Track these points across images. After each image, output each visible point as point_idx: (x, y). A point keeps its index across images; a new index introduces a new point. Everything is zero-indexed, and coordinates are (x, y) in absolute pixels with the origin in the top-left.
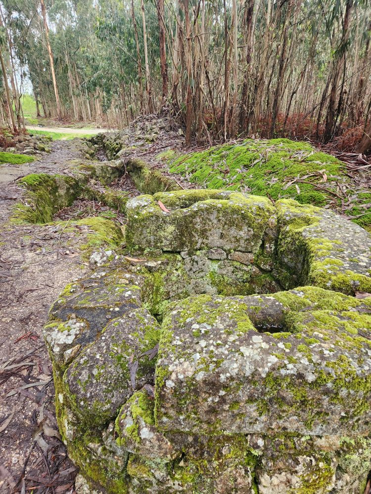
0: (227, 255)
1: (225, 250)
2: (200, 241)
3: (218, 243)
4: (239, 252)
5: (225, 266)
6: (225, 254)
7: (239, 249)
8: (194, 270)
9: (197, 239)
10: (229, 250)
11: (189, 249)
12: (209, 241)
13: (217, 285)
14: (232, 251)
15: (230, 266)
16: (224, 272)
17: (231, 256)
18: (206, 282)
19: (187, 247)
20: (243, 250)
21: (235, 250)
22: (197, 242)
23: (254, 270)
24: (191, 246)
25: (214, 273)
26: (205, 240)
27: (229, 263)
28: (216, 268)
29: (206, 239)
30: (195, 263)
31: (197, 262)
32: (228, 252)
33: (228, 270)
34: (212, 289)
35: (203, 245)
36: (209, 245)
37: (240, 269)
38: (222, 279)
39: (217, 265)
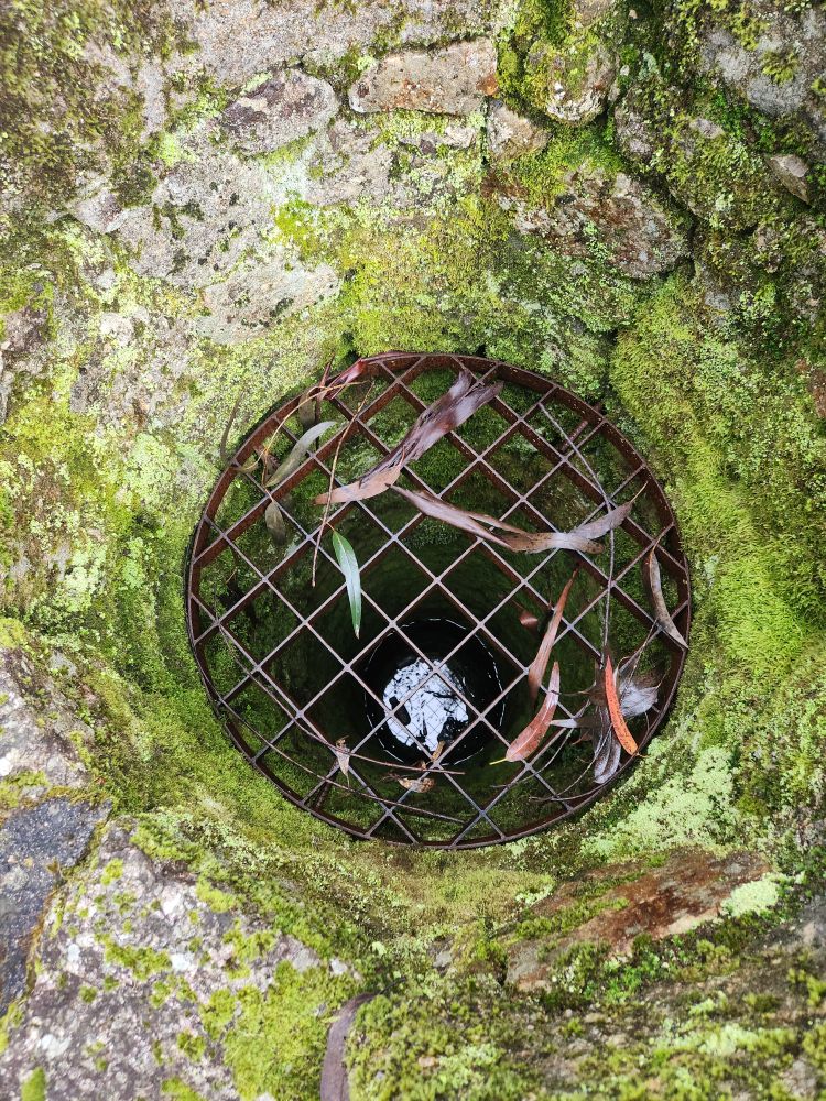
0: (341, 91)
1: (322, 72)
2: (150, 81)
3: (268, 42)
4: (408, 55)
5: (346, 157)
6: (328, 89)
7: (404, 35)
8: (199, 251)
9: (123, 77)
10: (348, 63)
11: (110, 171)
12: (209, 55)
13: (332, 253)
14: (366, 62)
15: (372, 147)
16: (350, 190)
17: (363, 92)
18: (276, 265)
19: (92, 164)
20: (434, 33)
21: (379, 52)
22: (139, 99)
23: (506, 133)
24: (112, 146)
25: (296, 209)
26: (178, 63)
27: (359, 133)
28: (303, 186)
29: (184, 46)
30: (183, 220)
31: (192, 209)
32: (344, 78)
33: (364, 173)
34: (311, 276)
35: (180, 100)
36: (217, 81)
37: (428, 149)
38: (346, 222)
39: (300, 169)
